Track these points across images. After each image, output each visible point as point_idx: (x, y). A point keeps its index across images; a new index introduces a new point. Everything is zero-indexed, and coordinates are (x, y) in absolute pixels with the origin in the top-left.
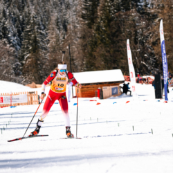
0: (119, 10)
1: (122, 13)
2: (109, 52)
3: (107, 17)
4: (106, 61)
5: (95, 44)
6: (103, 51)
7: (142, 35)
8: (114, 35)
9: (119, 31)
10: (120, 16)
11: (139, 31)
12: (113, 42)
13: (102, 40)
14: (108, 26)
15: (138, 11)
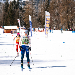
0: (15, 8)
1: (15, 9)
2: (11, 20)
3: (11, 10)
4: (10, 22)
5: (7, 17)
6: (10, 19)
7: (20, 16)
8: (13, 15)
9: (14, 14)
10: (15, 10)
11: (20, 14)
12: (13, 17)
13: (9, 16)
14: (11, 12)
15: (19, 9)
